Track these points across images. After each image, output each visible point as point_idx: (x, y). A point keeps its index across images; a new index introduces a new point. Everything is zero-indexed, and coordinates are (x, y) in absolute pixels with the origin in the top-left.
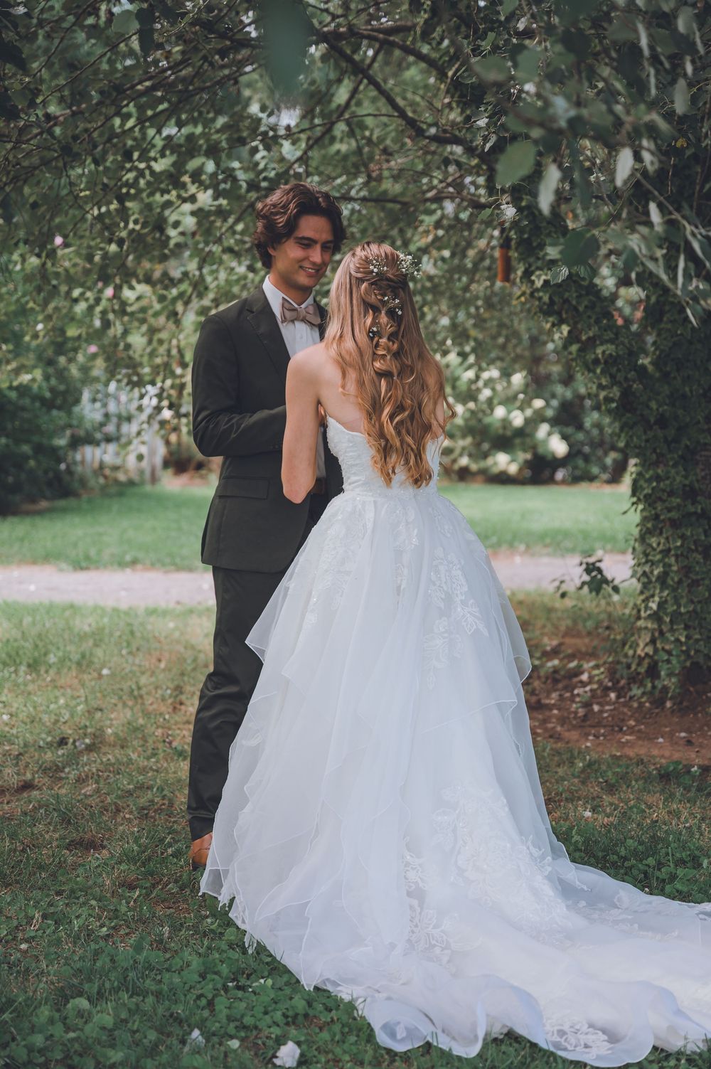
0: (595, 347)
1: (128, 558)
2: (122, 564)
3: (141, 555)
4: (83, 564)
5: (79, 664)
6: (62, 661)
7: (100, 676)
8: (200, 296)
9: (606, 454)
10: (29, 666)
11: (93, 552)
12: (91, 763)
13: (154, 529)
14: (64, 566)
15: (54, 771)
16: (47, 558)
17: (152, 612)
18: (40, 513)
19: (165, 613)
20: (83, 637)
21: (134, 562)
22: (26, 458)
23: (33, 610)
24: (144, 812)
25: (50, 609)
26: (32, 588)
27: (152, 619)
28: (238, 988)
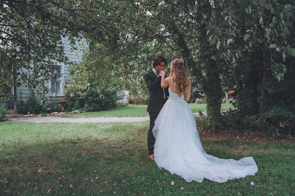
0: (200, 79)
1: (127, 115)
2: (126, 116)
3: (129, 115)
4: (120, 117)
5: (124, 130)
6: (121, 130)
7: (127, 132)
9: (192, 99)
10: (117, 130)
11: (121, 115)
12: (129, 144)
13: (129, 111)
14: (117, 117)
15: (124, 145)
16: (115, 116)
17: (132, 123)
18: (112, 110)
19: (134, 123)
20: (123, 127)
21: (128, 116)
22: (110, 102)
23: (115, 123)
24: (139, 150)
25: (118, 123)
26: (114, 120)
27: (133, 124)
28: (162, 174)
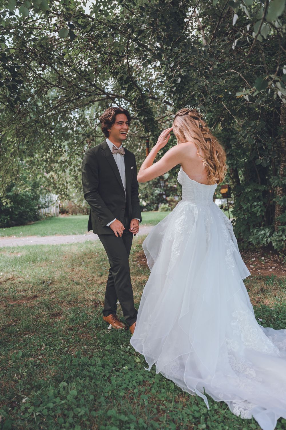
1: (54, 233)
2: (53, 235)
3: (57, 232)
4: (43, 235)
5: (46, 260)
6: (41, 259)
7: (51, 263)
8: (70, 166)
9: (154, 205)
10: (33, 261)
11: (45, 232)
12: (52, 288)
13: (59, 226)
14: (39, 236)
15: (42, 291)
16: (35, 234)
17: (62, 245)
18: (32, 224)
19: (65, 245)
20: (45, 253)
21: (56, 234)
22: (28, 212)
23: (32, 247)
24: (70, 303)
25: (37, 246)
26: (32, 241)
27: (62, 247)
